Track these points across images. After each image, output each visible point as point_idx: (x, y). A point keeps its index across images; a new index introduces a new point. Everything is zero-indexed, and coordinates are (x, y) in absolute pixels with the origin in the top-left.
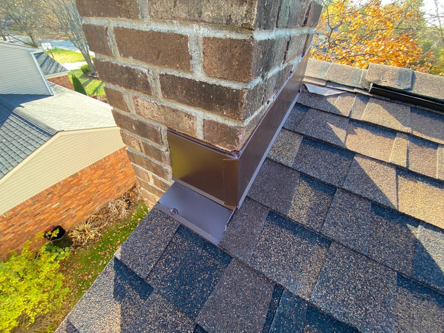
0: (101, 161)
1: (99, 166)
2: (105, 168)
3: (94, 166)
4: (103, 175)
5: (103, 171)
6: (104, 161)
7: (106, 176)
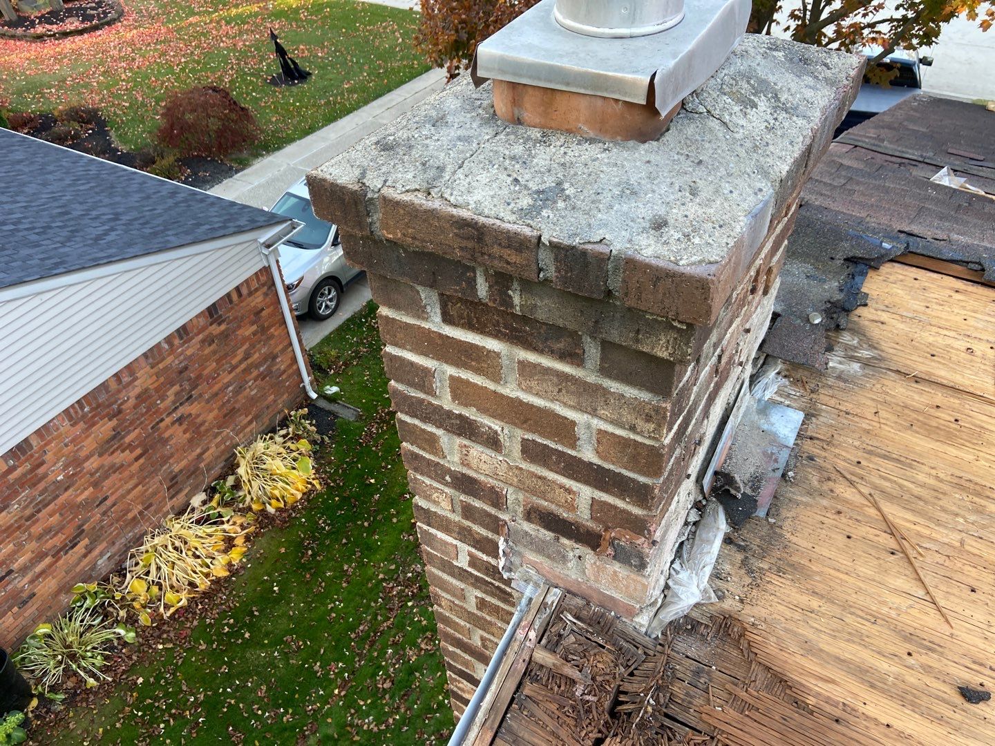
0: (104, 386)
1: (99, 406)
2: (120, 411)
3: (82, 408)
4: (114, 437)
5: (114, 422)
6: (114, 386)
7: (127, 440)
